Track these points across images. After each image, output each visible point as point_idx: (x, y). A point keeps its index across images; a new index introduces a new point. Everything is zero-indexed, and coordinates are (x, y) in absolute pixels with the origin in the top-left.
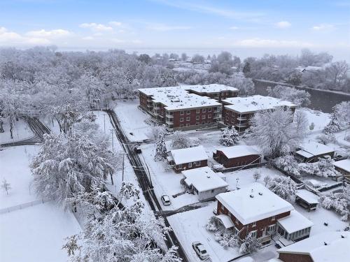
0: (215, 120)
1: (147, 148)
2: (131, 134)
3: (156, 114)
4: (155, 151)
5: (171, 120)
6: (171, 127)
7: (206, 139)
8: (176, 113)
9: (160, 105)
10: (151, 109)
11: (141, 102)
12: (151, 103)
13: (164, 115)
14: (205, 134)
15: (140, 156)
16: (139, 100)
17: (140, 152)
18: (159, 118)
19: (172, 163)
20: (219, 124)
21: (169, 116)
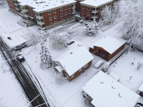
0: (73, 15)
1: (29, 53)
2: (9, 38)
3: (26, 16)
4: (40, 59)
5: (42, 21)
6: (43, 26)
7: (73, 33)
8: (45, 14)
9: (27, 7)
10: (20, 11)
11: (10, 7)
12: (19, 6)
13: (34, 16)
14: (71, 28)
15: (24, 64)
16: (7, 4)
17: (23, 60)
18: (29, 19)
19: (64, 73)
20: (76, 17)
21: (40, 18)
